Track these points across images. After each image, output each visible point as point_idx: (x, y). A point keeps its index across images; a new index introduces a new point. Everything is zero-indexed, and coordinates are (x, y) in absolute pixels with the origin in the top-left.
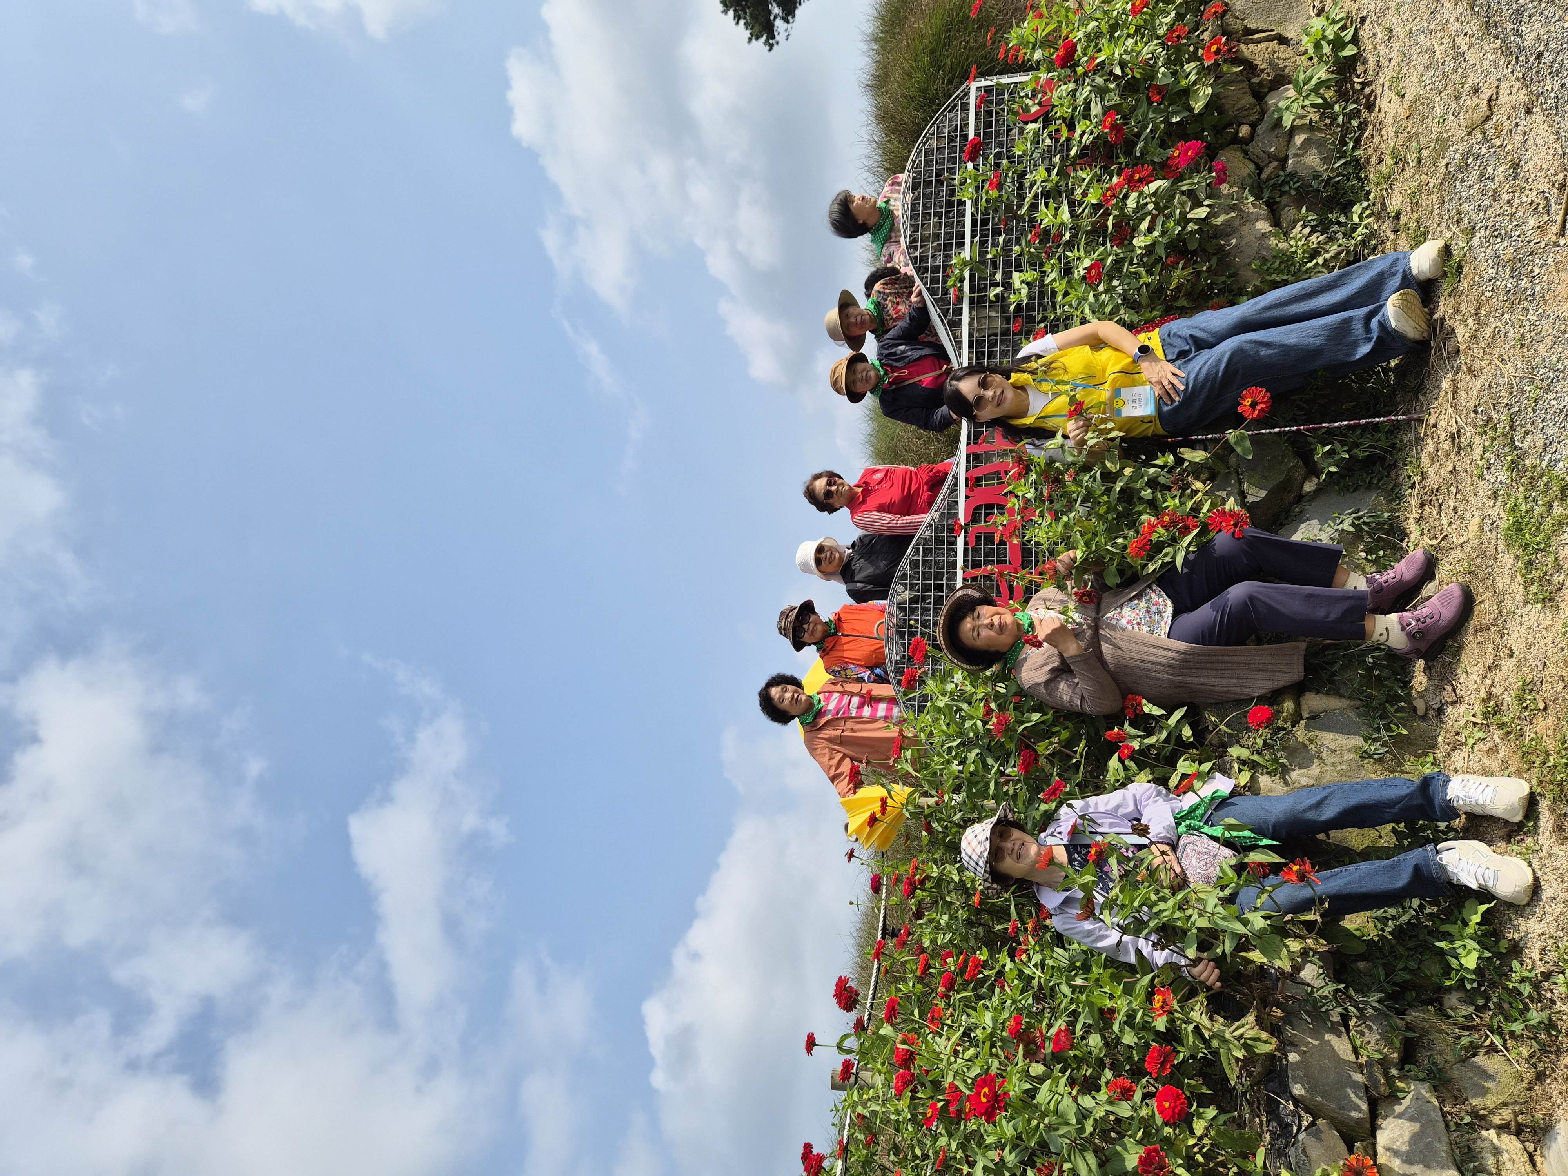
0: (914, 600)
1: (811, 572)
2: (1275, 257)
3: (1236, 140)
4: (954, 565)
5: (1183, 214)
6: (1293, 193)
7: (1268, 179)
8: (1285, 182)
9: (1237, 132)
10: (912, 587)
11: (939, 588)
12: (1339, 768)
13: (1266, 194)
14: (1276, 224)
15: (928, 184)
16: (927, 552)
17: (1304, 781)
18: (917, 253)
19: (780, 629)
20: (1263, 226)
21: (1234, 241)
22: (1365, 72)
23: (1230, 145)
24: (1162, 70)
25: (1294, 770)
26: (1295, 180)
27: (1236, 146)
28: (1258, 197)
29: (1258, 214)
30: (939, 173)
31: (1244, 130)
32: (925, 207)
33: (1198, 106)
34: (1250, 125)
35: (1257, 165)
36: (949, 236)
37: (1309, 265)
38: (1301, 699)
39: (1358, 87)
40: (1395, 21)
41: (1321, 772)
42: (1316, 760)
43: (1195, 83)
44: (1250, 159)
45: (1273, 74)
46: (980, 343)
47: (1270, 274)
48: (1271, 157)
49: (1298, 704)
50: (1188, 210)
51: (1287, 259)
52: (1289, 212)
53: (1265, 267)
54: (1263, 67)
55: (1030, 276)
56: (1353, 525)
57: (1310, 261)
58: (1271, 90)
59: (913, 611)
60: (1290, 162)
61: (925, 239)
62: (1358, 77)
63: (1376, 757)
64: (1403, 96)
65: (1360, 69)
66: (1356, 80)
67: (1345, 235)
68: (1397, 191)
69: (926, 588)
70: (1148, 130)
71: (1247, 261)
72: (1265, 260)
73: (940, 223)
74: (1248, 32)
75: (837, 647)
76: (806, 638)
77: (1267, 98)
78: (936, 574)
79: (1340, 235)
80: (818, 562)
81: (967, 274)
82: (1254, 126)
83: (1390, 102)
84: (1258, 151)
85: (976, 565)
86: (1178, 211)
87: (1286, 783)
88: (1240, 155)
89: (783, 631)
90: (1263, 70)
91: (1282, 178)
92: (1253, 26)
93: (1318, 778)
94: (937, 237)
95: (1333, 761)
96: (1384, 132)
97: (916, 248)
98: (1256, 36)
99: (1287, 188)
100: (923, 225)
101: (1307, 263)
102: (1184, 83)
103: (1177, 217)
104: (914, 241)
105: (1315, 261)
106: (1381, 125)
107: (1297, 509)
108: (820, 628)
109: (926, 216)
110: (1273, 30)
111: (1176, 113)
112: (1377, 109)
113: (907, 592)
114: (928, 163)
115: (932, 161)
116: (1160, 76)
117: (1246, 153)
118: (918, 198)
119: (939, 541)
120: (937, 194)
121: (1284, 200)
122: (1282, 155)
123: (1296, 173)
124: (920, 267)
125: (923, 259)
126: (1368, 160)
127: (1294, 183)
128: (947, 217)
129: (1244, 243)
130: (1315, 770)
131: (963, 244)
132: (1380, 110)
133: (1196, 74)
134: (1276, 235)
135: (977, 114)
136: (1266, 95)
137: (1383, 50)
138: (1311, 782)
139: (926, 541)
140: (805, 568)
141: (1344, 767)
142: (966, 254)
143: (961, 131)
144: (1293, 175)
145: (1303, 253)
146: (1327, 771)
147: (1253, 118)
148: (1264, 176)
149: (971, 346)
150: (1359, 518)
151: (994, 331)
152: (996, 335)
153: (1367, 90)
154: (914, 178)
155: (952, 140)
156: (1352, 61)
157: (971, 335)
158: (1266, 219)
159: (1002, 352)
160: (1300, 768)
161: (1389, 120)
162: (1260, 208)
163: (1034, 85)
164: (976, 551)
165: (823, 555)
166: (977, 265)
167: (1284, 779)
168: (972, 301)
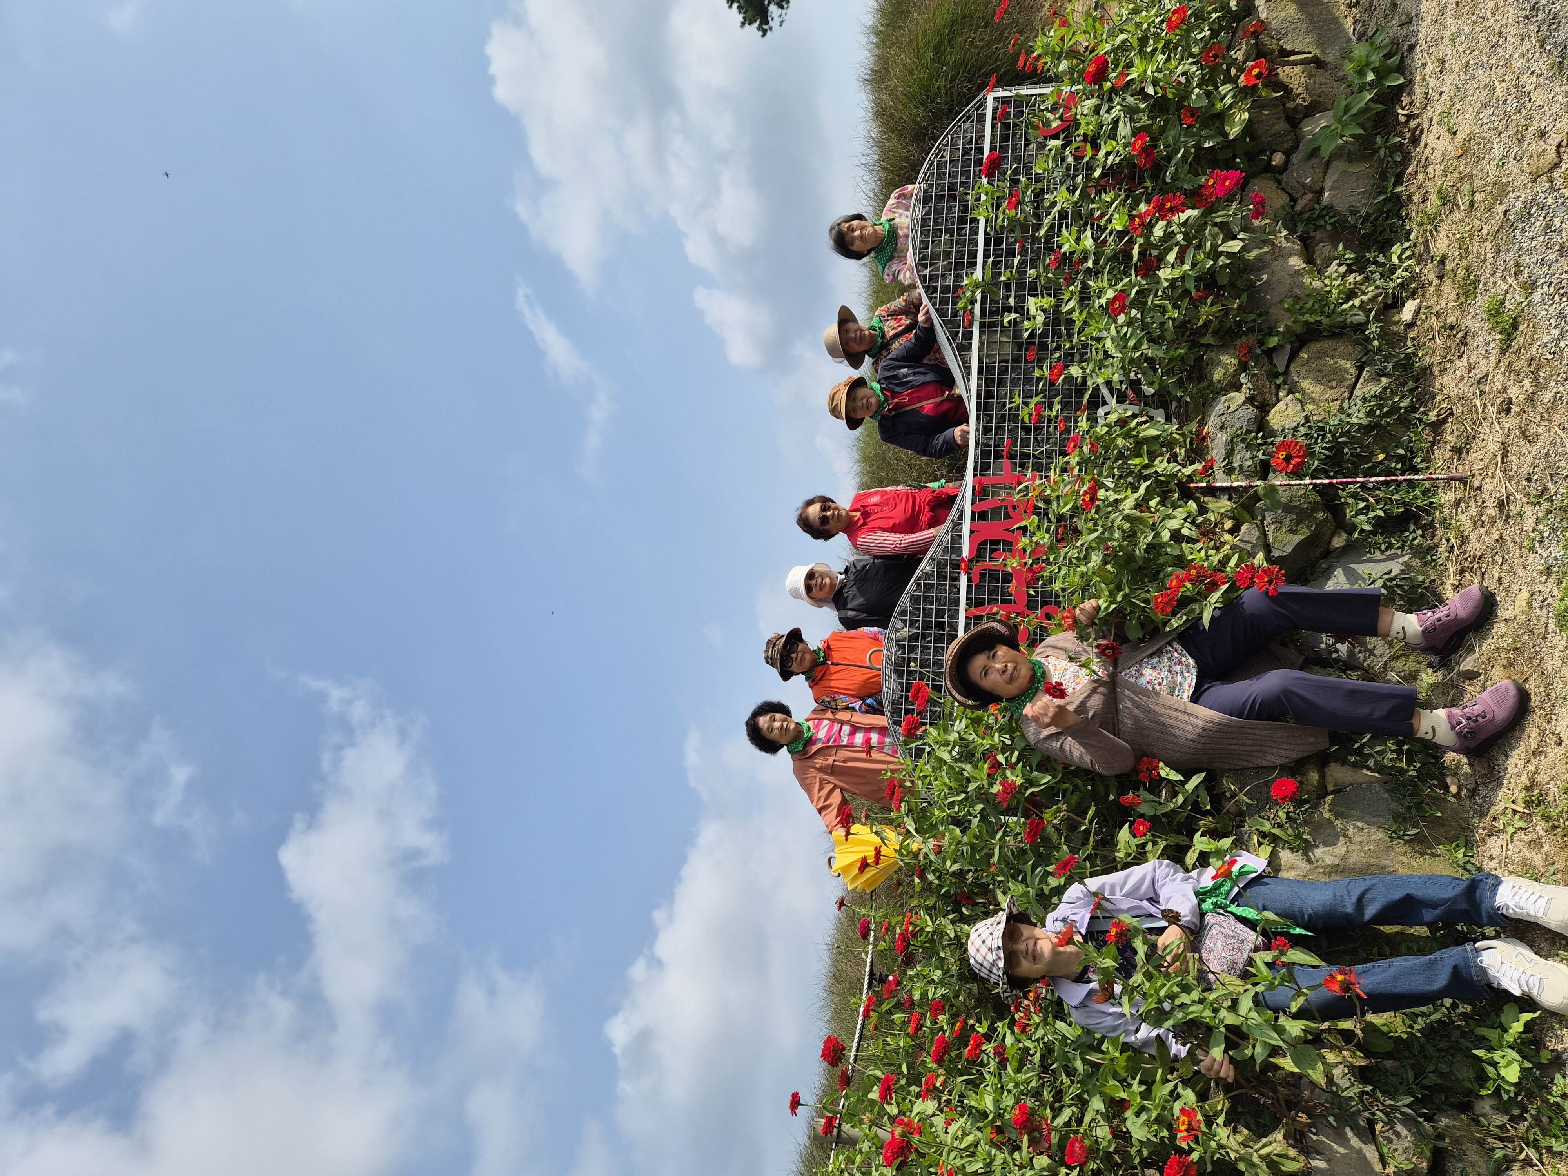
0: (914, 638)
1: (802, 599)
2: (1308, 296)
3: (1268, 168)
4: (956, 602)
5: (1214, 247)
6: (1329, 228)
7: (1302, 212)
8: (1320, 216)
9: (1270, 160)
10: (912, 623)
11: (940, 626)
12: (1366, 848)
13: (1301, 228)
14: (1309, 260)
15: (939, 198)
16: (928, 587)
17: (1329, 860)
18: (927, 272)
19: (767, 658)
20: (1296, 262)
21: (1265, 277)
22: (1411, 103)
23: (1261, 173)
24: (1197, 90)
25: (1317, 847)
26: (1331, 214)
27: (1269, 175)
28: (1292, 230)
29: (1291, 249)
30: (952, 187)
31: (1278, 159)
32: (936, 223)
33: (1234, 131)
34: (1284, 153)
35: (1290, 195)
36: (960, 255)
37: (1345, 306)
38: (1326, 770)
39: (1402, 119)
40: (1449, 52)
41: (1347, 851)
42: (1341, 838)
43: (1231, 106)
44: (1283, 189)
45: (1309, 99)
46: (990, 370)
47: (1302, 314)
48: (1306, 189)
49: (1322, 776)
50: (1220, 242)
51: (1322, 298)
52: (1323, 249)
53: (1298, 307)
54: (1298, 91)
55: (1047, 302)
56: (1384, 586)
57: (1346, 302)
58: (1306, 116)
59: (912, 649)
60: (1326, 194)
61: (935, 257)
62: (1403, 108)
63: (1406, 838)
64: (1455, 133)
65: (1405, 100)
66: (1400, 111)
67: (1382, 275)
68: (1442, 234)
69: (927, 626)
70: (1179, 155)
71: (1278, 299)
72: (1297, 298)
73: (952, 240)
74: (1285, 53)
75: (827, 677)
76: (794, 667)
77: (1302, 125)
78: (938, 611)
79: (1377, 276)
80: (808, 589)
81: (978, 296)
82: (1288, 154)
83: (1438, 138)
84: (1292, 182)
85: (980, 603)
86: (1209, 244)
87: (1309, 861)
88: (1272, 184)
89: (770, 660)
90: (1298, 95)
91: (1317, 212)
92: (1289, 47)
93: (1344, 858)
94: (947, 255)
95: (1360, 839)
96: (1430, 170)
97: (925, 266)
98: (1292, 58)
99: (1322, 223)
100: (933, 242)
101: (1342, 304)
102: (1219, 106)
103: (1208, 250)
104: (924, 258)
105: (1351, 303)
106: (1427, 161)
107: (1324, 565)
108: (808, 657)
109: (937, 233)
110: (1309, 53)
111: (1209, 138)
112: (1423, 144)
113: (906, 629)
114: (941, 176)
115: (944, 173)
116: (1194, 97)
117: (1279, 182)
118: (928, 213)
119: (941, 576)
120: (949, 209)
121: (1319, 234)
122: (1317, 187)
123: (1332, 207)
124: (929, 287)
125: (933, 278)
126: (1410, 198)
127: (1331, 218)
128: (959, 234)
129: (1275, 279)
130: (1341, 848)
131: (975, 263)
132: (1426, 146)
133: (1233, 97)
134: (1310, 273)
135: (993, 126)
136: (1301, 120)
137: (1432, 82)
138: (1337, 862)
139: (927, 576)
140: (795, 594)
141: (1372, 847)
142: (978, 275)
143: (977, 143)
144: (1329, 208)
145: (1339, 294)
146: (1353, 850)
147: (1288, 145)
148: (1298, 208)
149: (980, 372)
150: (1391, 580)
151: (1006, 357)
152: (1007, 361)
153: (1413, 124)
154: (925, 191)
155: (966, 152)
156: (1399, 90)
157: (980, 361)
158: (1300, 255)
159: (1012, 379)
160: (1325, 845)
161: (1436, 157)
162: (1294, 243)
163: (1056, 99)
164: (979, 588)
165: (813, 582)
166: (990, 285)
167: (1308, 856)
168: (982, 325)
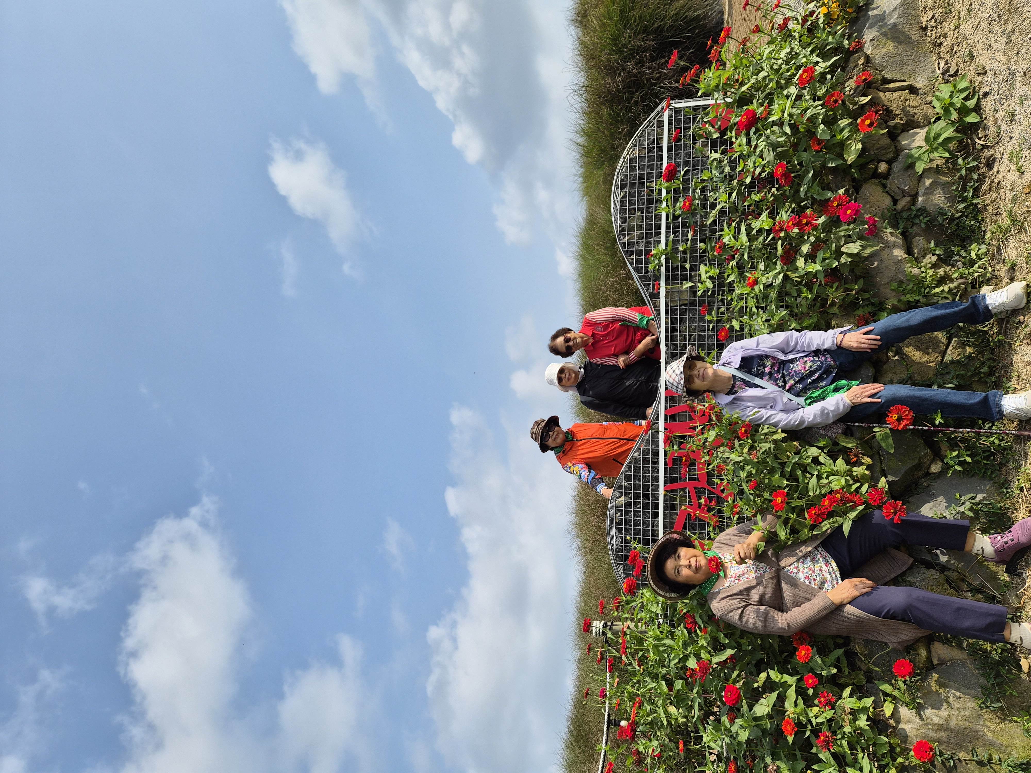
0: (628, 505)
2: (909, 280)
3: (876, 175)
4: (657, 479)
5: (838, 248)
6: (923, 226)
9: (877, 168)
10: (627, 494)
11: (646, 496)
12: (963, 713)
13: (901, 226)
14: (909, 252)
16: (637, 469)
17: (936, 720)
18: (625, 240)
20: (899, 253)
21: (876, 263)
22: (986, 136)
23: (871, 178)
24: (822, 126)
25: (927, 708)
26: (925, 215)
27: (877, 180)
28: (895, 226)
29: (895, 242)
30: (641, 177)
31: (883, 167)
33: (851, 158)
34: (887, 162)
35: (893, 197)
37: (937, 290)
38: (931, 646)
39: (978, 147)
42: (945, 704)
43: (848, 138)
49: (929, 651)
50: (842, 243)
51: (919, 282)
53: (901, 289)
54: (897, 113)
55: (714, 272)
57: (937, 286)
58: (903, 131)
60: (920, 199)
62: (979, 139)
63: (992, 708)
65: (981, 133)
70: (810, 175)
71: (886, 281)
72: (901, 282)
74: (886, 81)
76: (550, 442)
77: (900, 138)
79: (960, 264)
82: (890, 162)
84: (894, 188)
86: (834, 245)
87: (921, 718)
88: (879, 189)
91: (914, 213)
92: (889, 77)
93: (947, 720)
95: (958, 706)
98: (892, 85)
99: (917, 221)
102: (839, 137)
103: (833, 249)
105: (941, 288)
107: (925, 484)
109: (632, 211)
110: (905, 81)
111: (832, 160)
112: (995, 169)
113: (622, 498)
115: (635, 166)
116: (820, 131)
117: (884, 186)
121: (915, 229)
122: (913, 192)
124: (627, 251)
125: (630, 244)
129: (883, 266)
130: (944, 712)
131: (660, 233)
133: (849, 132)
134: (909, 262)
135: (669, 130)
136: (899, 135)
138: (941, 722)
141: (966, 713)
144: (922, 210)
145: (932, 280)
146: (953, 714)
148: (899, 207)
151: (686, 302)
152: (685, 305)
157: (667, 305)
158: (901, 247)
160: (933, 708)
162: (897, 237)
164: (673, 470)
166: (671, 255)
167: (920, 715)
